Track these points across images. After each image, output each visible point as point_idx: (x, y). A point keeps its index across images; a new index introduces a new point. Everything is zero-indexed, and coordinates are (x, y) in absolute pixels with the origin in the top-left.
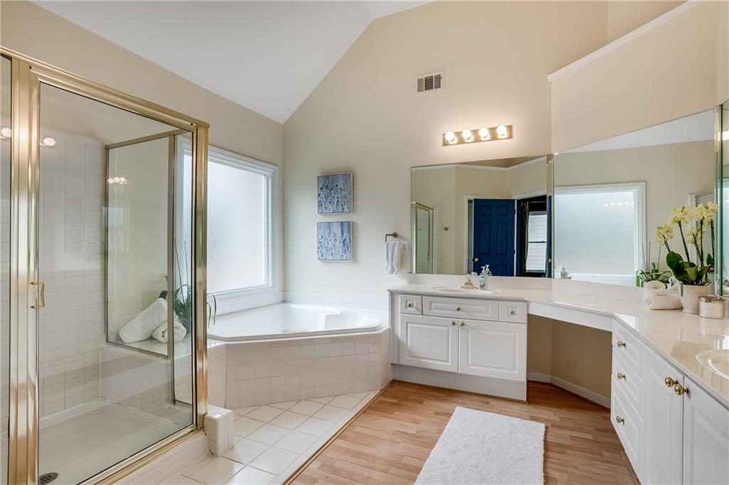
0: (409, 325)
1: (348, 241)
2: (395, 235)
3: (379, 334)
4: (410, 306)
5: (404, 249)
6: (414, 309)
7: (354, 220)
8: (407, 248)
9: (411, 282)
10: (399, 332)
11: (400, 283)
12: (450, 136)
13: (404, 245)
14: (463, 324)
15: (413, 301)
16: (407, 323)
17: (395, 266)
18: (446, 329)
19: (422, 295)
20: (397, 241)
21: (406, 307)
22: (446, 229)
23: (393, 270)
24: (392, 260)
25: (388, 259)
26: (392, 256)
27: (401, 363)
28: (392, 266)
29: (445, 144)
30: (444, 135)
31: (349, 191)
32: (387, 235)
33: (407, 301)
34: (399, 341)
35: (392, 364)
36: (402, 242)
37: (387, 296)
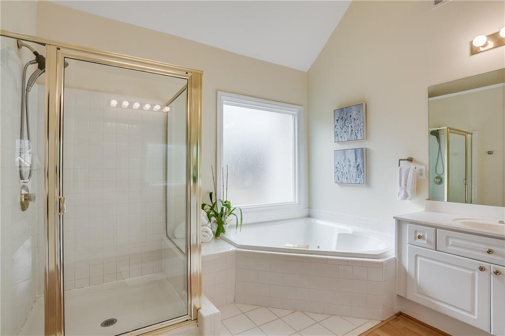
0: (419, 259)
1: (361, 166)
2: (410, 160)
3: (382, 263)
4: (419, 237)
5: (421, 174)
6: (425, 242)
7: (367, 147)
8: (424, 173)
9: (430, 209)
10: (407, 263)
11: (414, 209)
12: (479, 41)
13: (421, 170)
14: (497, 273)
15: (424, 232)
16: (416, 256)
17: (409, 192)
18: (470, 272)
19: (436, 227)
20: (412, 166)
21: (415, 239)
22: (490, 153)
23: (406, 196)
24: (406, 186)
25: (400, 185)
26: (406, 181)
27: (409, 297)
28: (406, 193)
29: (474, 51)
30: (471, 42)
31: (361, 120)
32: (400, 160)
33: (416, 232)
34: (406, 274)
35: (398, 296)
36: (419, 167)
37: (393, 224)
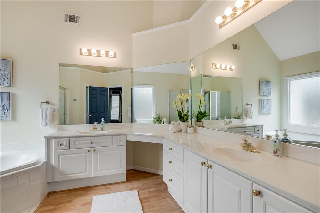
0: (61, 157)
1: (7, 106)
2: (48, 103)
3: (39, 167)
4: (61, 145)
5: (54, 111)
6: (64, 146)
7: (13, 92)
8: (56, 110)
9: (59, 130)
10: (53, 162)
11: (52, 131)
12: (84, 50)
13: (54, 109)
14: (94, 151)
15: (63, 141)
16: (59, 155)
17: (48, 121)
18: (85, 154)
19: (69, 137)
20: (49, 106)
21: (58, 146)
22: (75, 100)
23: (46, 124)
24: (46, 118)
25: (42, 118)
26: (46, 115)
27: (55, 180)
28: (46, 122)
29: (81, 54)
30: (81, 49)
31: (8, 72)
32: (41, 102)
33: (58, 142)
34: (53, 168)
35: (48, 183)
36: (54, 107)
37: (44, 141)
